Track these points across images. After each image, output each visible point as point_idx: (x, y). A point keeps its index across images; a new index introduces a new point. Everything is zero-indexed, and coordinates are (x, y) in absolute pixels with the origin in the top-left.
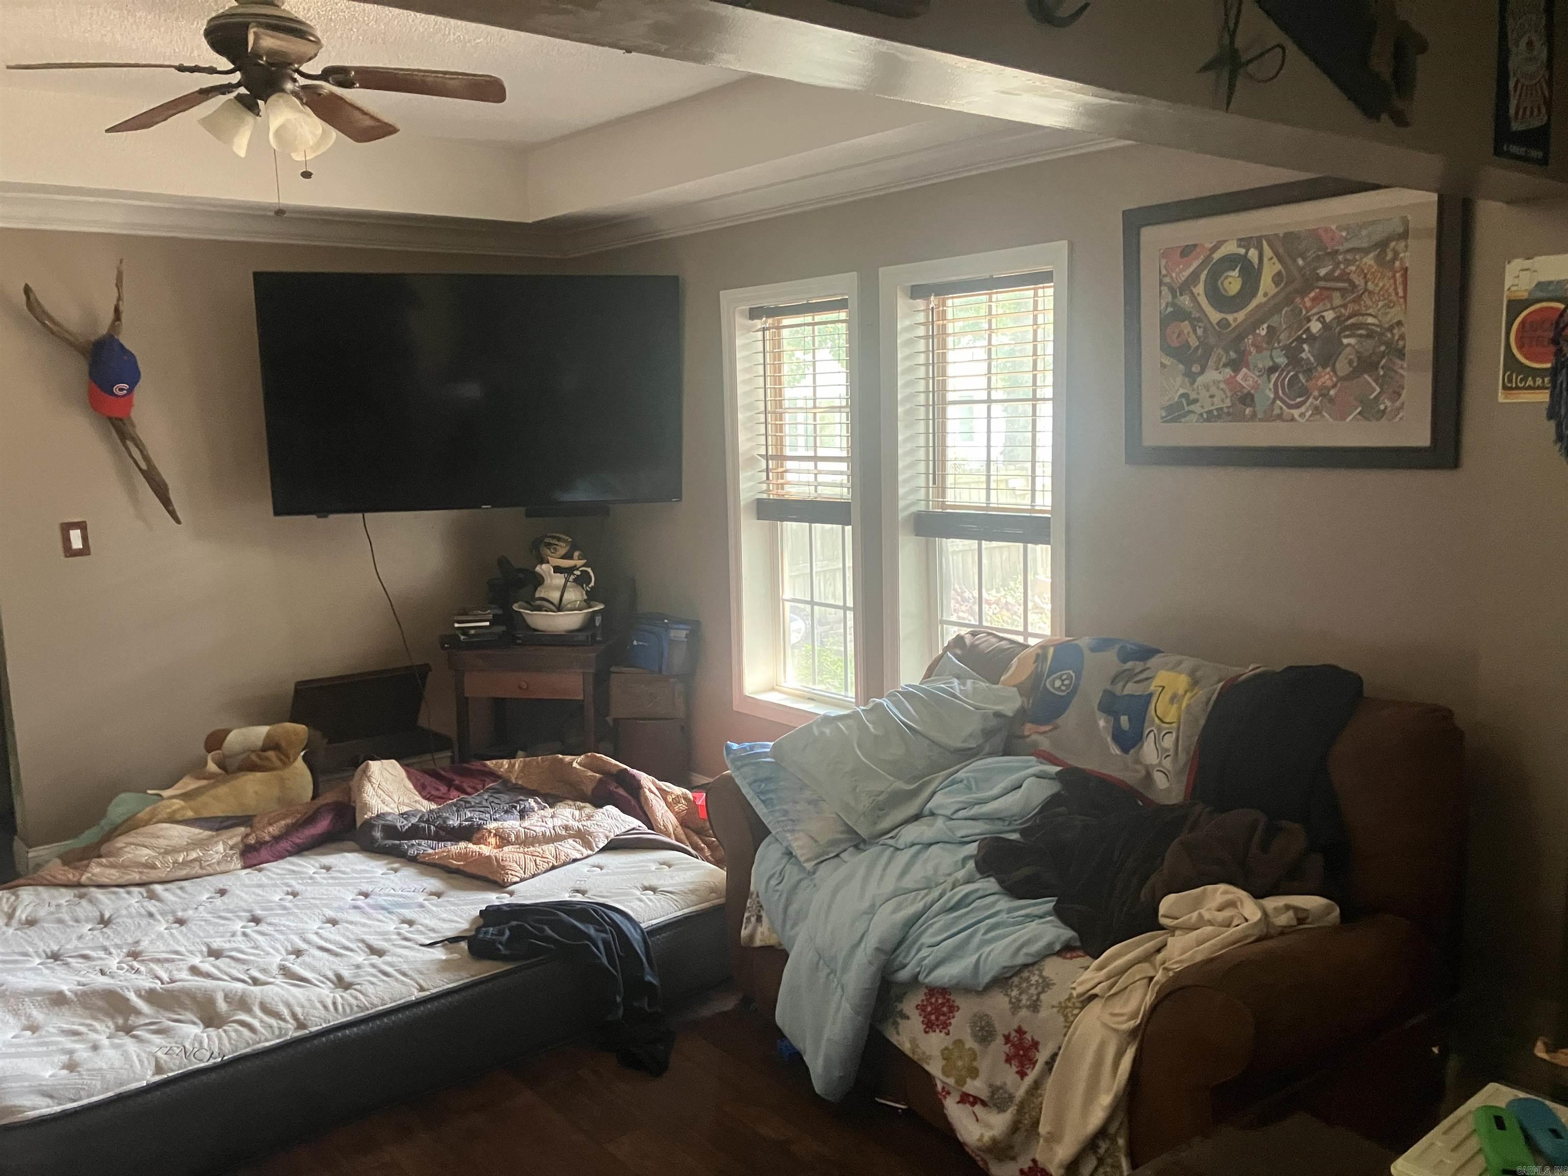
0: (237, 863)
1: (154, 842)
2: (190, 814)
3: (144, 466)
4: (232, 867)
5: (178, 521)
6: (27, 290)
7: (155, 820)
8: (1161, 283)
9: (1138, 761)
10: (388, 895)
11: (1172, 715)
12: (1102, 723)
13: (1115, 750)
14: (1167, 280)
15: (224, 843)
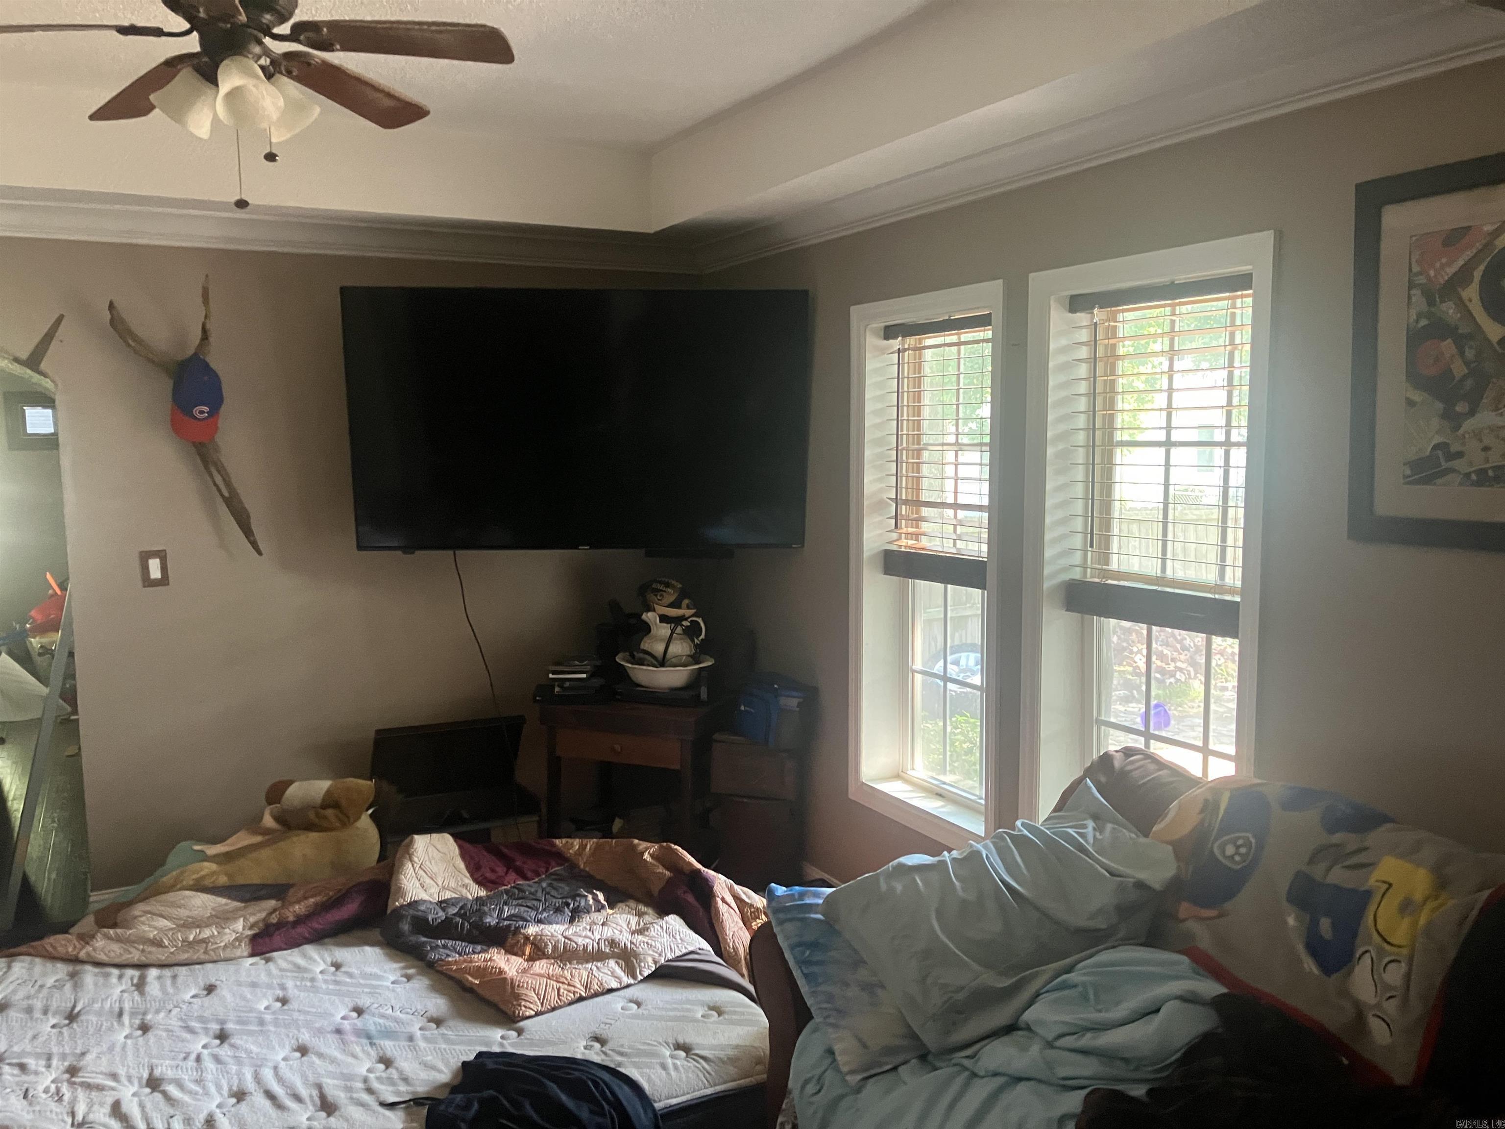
0: (244, 949)
1: (175, 912)
2: (223, 880)
3: (226, 494)
4: (238, 952)
5: (260, 553)
6: (111, 306)
7: (178, 887)
8: (1411, 286)
9: (1344, 993)
10: (383, 1016)
11: (1401, 933)
12: (1291, 921)
13: (1310, 965)
14: (1422, 280)
15: (245, 919)
